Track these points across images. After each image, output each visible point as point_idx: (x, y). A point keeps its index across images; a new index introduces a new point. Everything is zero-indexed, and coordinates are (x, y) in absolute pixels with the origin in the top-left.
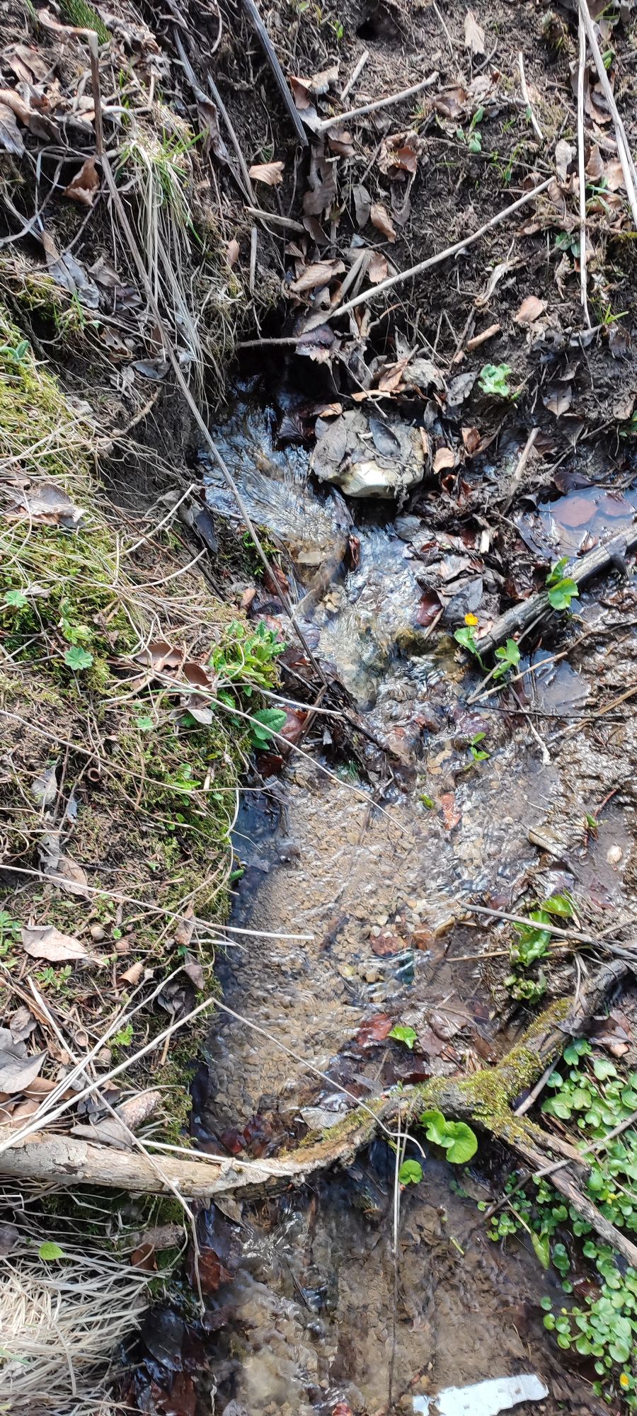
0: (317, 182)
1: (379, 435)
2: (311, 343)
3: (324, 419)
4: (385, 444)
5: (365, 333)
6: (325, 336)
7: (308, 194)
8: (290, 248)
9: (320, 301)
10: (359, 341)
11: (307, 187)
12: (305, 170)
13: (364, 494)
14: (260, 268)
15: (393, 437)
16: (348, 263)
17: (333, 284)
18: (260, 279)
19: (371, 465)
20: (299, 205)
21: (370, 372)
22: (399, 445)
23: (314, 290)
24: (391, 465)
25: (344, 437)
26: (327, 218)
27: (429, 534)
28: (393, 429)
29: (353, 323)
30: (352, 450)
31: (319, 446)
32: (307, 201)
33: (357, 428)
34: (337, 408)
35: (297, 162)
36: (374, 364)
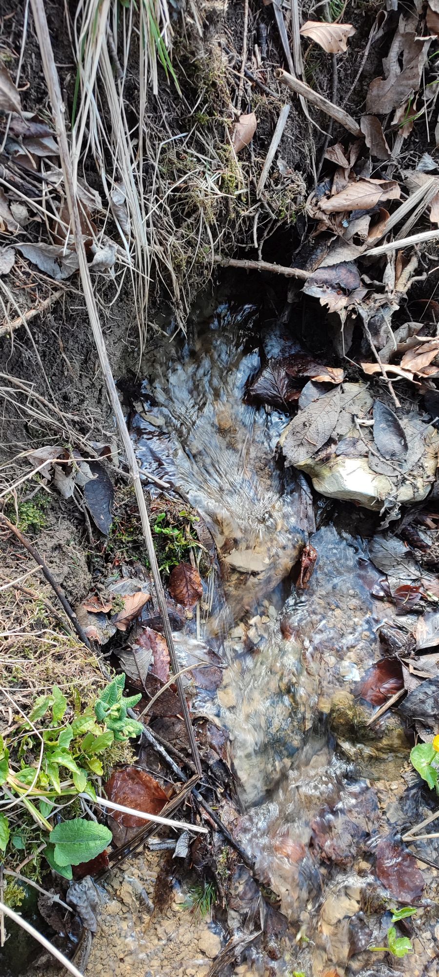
0: (395, 68)
1: (383, 425)
2: (325, 283)
3: (316, 384)
4: (387, 440)
5: (403, 287)
6: (349, 278)
7: (377, 82)
8: (333, 152)
9: (353, 231)
10: (391, 296)
11: (380, 72)
12: (382, 48)
13: (340, 497)
14: (281, 164)
15: (401, 434)
16: (406, 191)
17: (377, 214)
18: (275, 178)
19: (361, 463)
20: (360, 96)
21: (394, 340)
22: (406, 447)
23: (349, 214)
24: (388, 471)
25: (334, 416)
26: (395, 122)
27: (414, 572)
28: (403, 423)
29: (389, 271)
30: (341, 437)
31: (300, 418)
32: (374, 92)
33: (355, 410)
34: (338, 374)
35: (376, 34)
36: (403, 331)
